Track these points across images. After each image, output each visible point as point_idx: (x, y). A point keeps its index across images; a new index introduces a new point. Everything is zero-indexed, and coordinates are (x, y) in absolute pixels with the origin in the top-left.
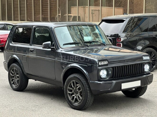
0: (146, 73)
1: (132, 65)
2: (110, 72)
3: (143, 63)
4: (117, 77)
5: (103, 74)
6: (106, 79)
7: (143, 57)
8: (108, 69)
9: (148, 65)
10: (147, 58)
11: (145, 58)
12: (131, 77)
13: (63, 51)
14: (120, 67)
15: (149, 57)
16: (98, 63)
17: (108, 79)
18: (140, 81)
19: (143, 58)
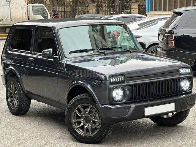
0: (184, 92)
1: (162, 81)
2: (128, 92)
3: (179, 78)
4: (139, 99)
5: (118, 94)
6: (121, 102)
7: (180, 69)
8: (125, 88)
9: (187, 81)
10: (186, 71)
11: (182, 71)
12: (161, 98)
13: (70, 61)
14: (143, 84)
15: (189, 70)
16: (110, 79)
17: (124, 101)
18: (174, 103)
19: (180, 71)
